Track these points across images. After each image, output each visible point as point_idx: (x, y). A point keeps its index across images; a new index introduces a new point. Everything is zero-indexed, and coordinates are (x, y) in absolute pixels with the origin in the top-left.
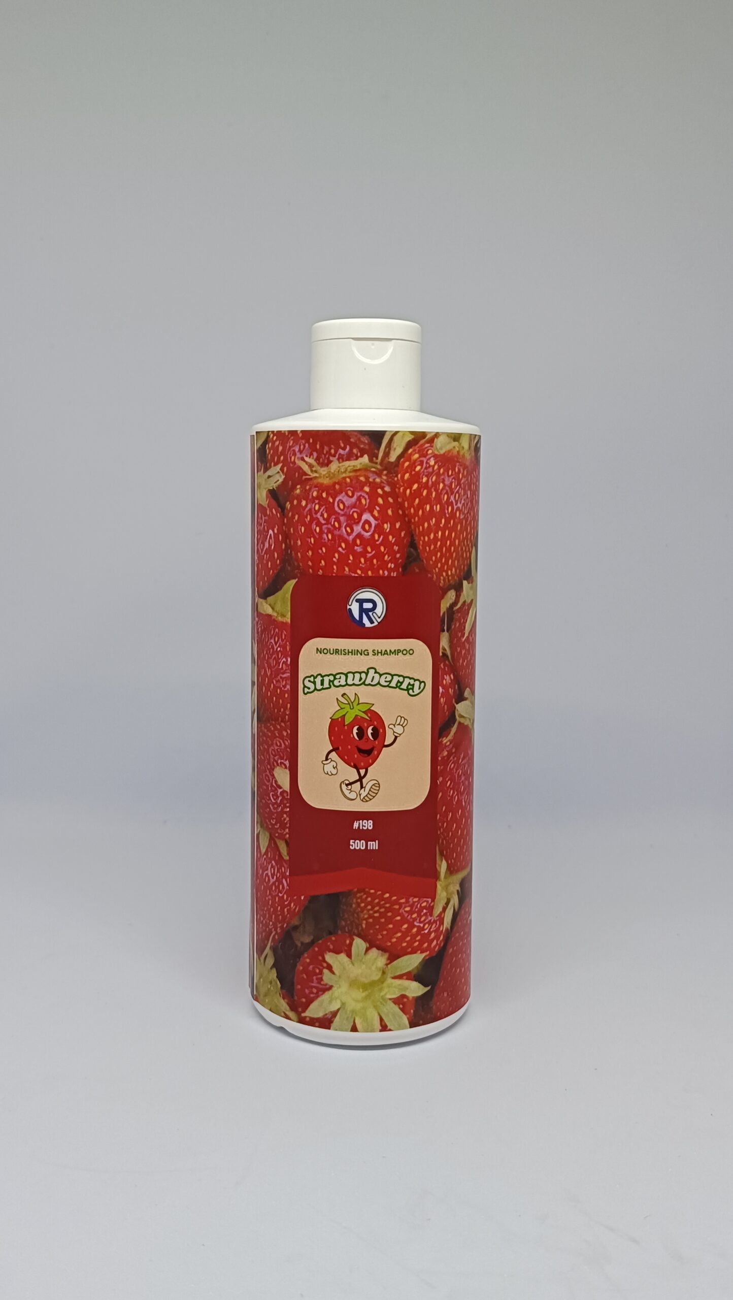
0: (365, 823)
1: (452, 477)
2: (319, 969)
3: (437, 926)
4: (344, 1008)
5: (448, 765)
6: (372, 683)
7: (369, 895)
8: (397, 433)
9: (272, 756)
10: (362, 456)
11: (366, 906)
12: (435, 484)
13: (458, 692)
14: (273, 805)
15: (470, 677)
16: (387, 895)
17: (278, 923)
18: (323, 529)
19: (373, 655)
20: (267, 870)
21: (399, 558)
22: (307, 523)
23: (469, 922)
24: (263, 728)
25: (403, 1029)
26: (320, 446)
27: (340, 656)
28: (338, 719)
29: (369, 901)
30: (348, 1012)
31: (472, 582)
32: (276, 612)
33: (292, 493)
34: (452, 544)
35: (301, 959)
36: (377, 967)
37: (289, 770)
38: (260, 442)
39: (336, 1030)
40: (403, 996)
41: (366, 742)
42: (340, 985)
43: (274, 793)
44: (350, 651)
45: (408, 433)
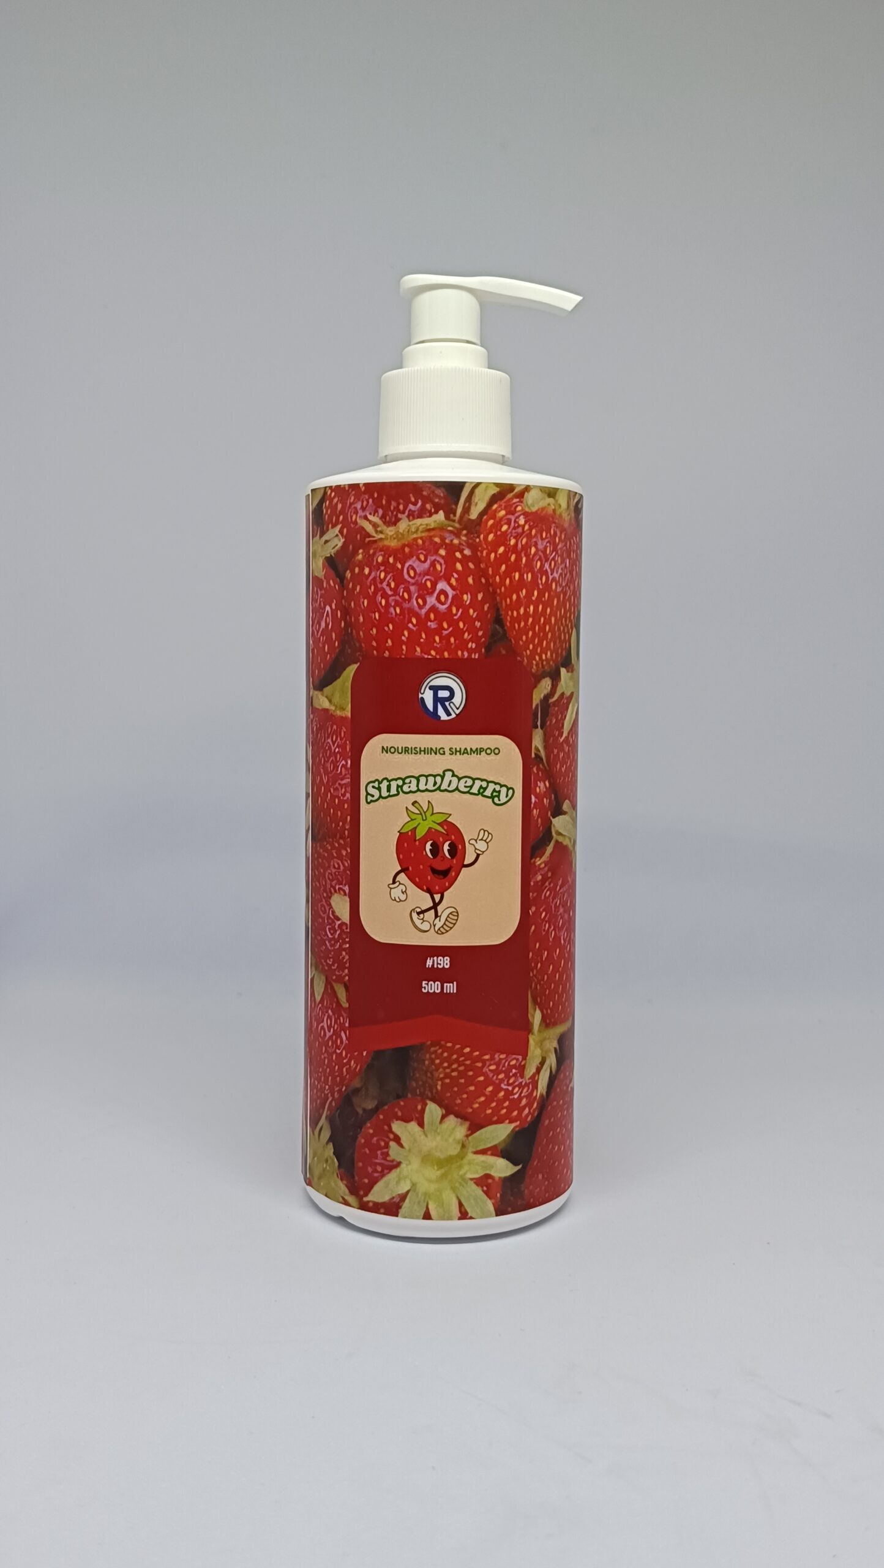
0: (441, 960)
1: (547, 540)
2: (384, 1141)
3: (530, 1090)
4: (415, 1191)
5: (544, 890)
6: (450, 789)
7: (446, 1049)
8: (478, 484)
9: (328, 881)
10: (436, 512)
11: (441, 1063)
12: (527, 548)
13: (554, 803)
14: (329, 942)
15: (570, 787)
16: (467, 1050)
17: (335, 1087)
18: (390, 601)
19: (450, 754)
20: (323, 1021)
21: (481, 636)
22: (371, 594)
23: (569, 1089)
24: (318, 849)
25: (487, 1217)
26: (386, 501)
27: (410, 756)
28: (408, 832)
29: (445, 1057)
30: (420, 1195)
31: (572, 671)
32: (334, 705)
33: (353, 559)
34: (546, 622)
35: (363, 1130)
36: (454, 1139)
37: (349, 897)
38: (316, 502)
39: (405, 1217)
40: (488, 1176)
41: (442, 861)
42: (410, 1162)
43: (330, 927)
44: (423, 749)
45: (492, 485)
